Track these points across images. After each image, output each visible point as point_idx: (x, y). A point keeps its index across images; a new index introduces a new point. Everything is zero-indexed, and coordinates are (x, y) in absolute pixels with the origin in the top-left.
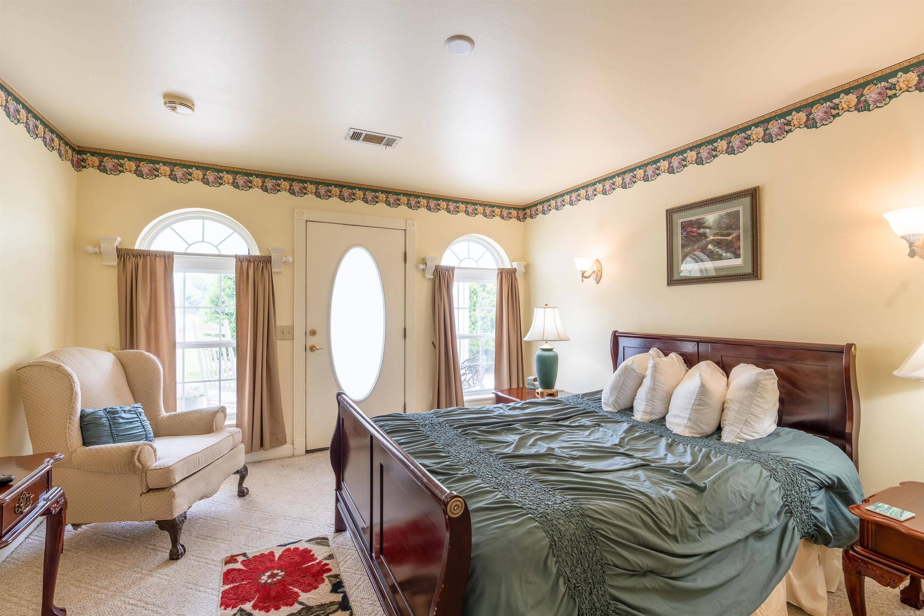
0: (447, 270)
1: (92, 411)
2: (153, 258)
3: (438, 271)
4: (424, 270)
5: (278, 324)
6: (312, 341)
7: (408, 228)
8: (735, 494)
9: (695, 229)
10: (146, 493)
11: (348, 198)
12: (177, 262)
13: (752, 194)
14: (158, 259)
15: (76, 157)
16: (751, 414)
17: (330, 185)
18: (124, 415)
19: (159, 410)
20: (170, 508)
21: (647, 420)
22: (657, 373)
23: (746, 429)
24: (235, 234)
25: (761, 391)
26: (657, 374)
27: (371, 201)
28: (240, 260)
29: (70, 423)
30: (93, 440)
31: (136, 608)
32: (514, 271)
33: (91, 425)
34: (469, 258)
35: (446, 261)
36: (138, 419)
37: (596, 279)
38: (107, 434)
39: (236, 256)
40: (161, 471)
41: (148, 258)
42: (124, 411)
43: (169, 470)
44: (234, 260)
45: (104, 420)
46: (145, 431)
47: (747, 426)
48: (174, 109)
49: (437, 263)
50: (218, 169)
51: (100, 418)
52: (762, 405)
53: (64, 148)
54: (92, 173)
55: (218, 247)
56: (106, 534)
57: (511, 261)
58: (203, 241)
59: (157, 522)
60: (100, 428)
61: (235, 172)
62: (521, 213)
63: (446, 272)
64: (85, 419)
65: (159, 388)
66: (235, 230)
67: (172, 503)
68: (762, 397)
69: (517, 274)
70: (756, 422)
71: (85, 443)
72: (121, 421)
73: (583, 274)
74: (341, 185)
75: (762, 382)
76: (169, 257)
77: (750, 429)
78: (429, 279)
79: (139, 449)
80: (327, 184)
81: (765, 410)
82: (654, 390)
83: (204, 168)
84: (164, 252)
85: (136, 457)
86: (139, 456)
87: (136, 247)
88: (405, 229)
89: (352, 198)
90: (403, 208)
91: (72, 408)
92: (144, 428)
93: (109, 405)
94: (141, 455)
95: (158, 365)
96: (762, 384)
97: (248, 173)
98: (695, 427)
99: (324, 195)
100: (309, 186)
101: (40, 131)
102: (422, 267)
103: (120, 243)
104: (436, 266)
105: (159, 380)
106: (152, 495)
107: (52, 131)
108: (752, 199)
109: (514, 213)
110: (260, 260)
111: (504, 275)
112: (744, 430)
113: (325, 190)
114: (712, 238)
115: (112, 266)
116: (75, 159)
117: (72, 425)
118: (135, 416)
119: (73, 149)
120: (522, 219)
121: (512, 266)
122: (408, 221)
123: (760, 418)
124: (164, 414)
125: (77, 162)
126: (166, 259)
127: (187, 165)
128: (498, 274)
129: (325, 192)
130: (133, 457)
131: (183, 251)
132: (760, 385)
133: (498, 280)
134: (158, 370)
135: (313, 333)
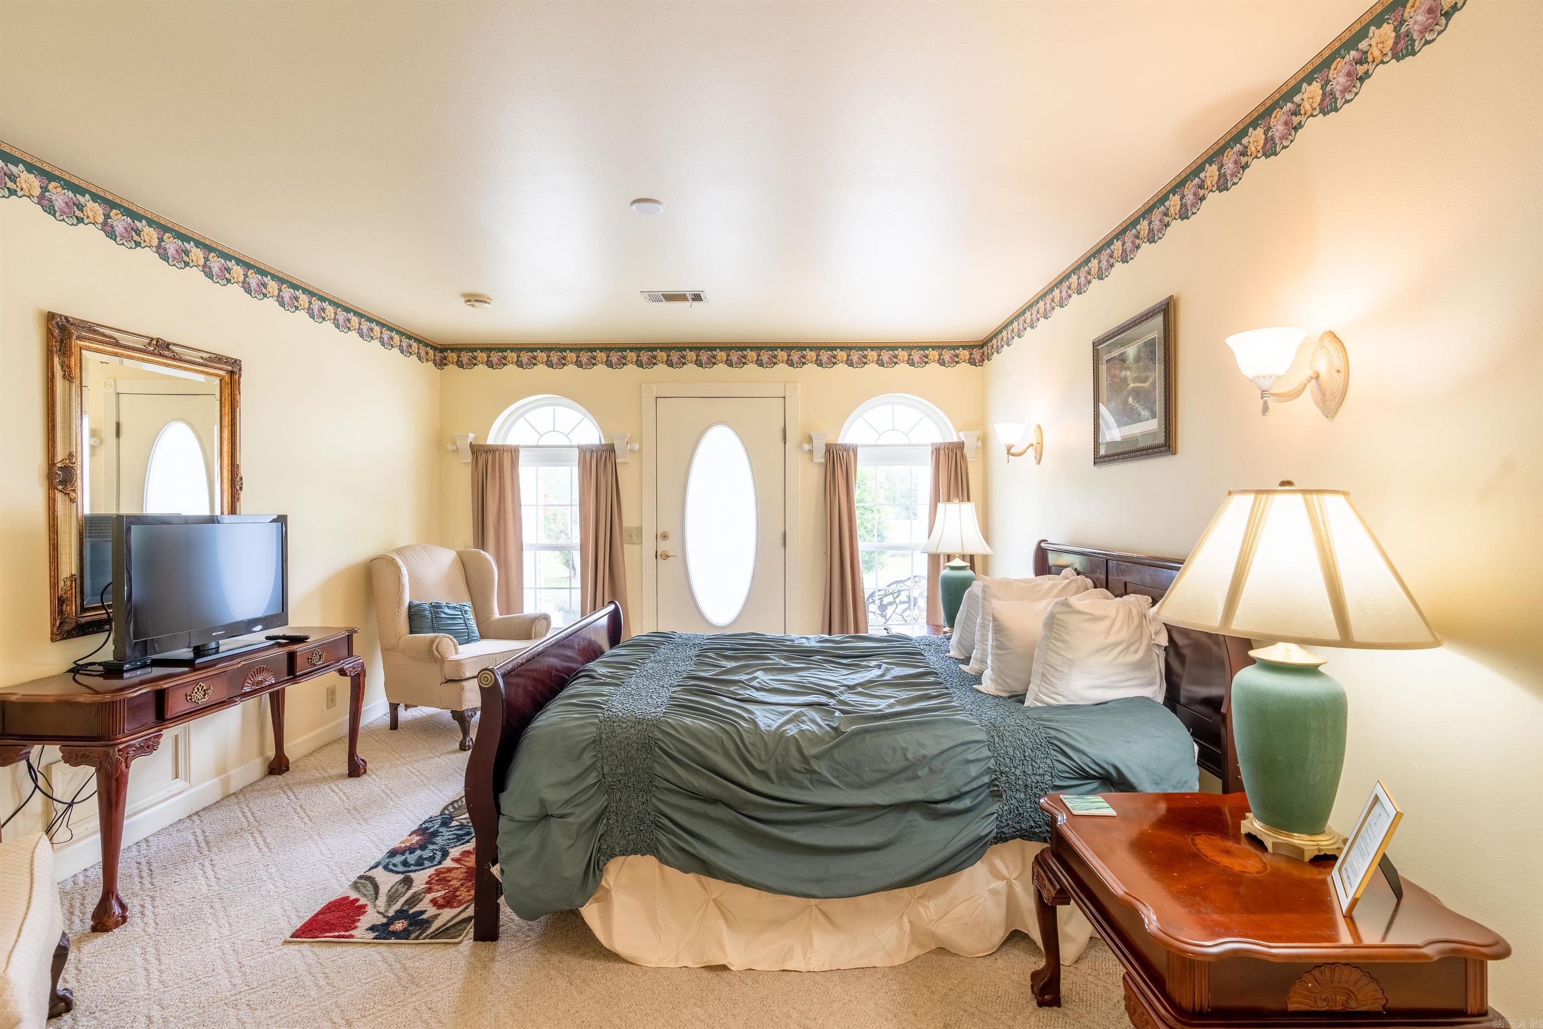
0: (845, 450)
1: (419, 602)
2: (501, 452)
3: (831, 452)
4: (811, 452)
5: (625, 524)
6: (664, 546)
7: (788, 394)
8: (894, 751)
9: (1117, 372)
10: (445, 683)
11: (706, 363)
12: (523, 455)
13: (1165, 309)
14: (505, 454)
15: (439, 355)
16: (1047, 665)
17: (684, 349)
18: (447, 610)
19: (492, 612)
20: (460, 701)
21: (976, 671)
22: (987, 601)
23: (1047, 688)
24: (586, 419)
25: (1058, 630)
26: (986, 603)
27: (736, 363)
28: (584, 451)
29: (398, 611)
30: (417, 630)
31: (412, 775)
32: (960, 446)
33: (416, 616)
34: (893, 429)
35: (846, 438)
36: (462, 617)
37: (1035, 457)
38: (428, 626)
39: (579, 447)
40: (453, 663)
41: (497, 453)
42: (449, 608)
43: (460, 663)
44: (576, 452)
45: (427, 613)
46: (468, 629)
47: (1045, 682)
48: (473, 306)
49: (830, 439)
50: (562, 349)
51: (425, 610)
52: (1063, 653)
53: (424, 350)
54: (452, 368)
55: (569, 436)
56: (434, 722)
57: (958, 431)
58: (554, 431)
59: (452, 712)
60: (423, 619)
61: (577, 349)
62: (977, 354)
63: (845, 453)
64: (412, 610)
65: (493, 589)
66: (586, 416)
67: (461, 695)
68: (1063, 641)
69: (966, 451)
70: (1056, 678)
71: (411, 632)
72: (443, 615)
73: (1009, 450)
74: (697, 348)
75: (1058, 616)
76: (515, 451)
77: (1051, 688)
78: (820, 463)
79: (438, 640)
80: (681, 348)
81: (1069, 660)
82: (984, 627)
83: (548, 349)
84: (510, 446)
85: (434, 646)
86: (437, 646)
87: (488, 443)
88: (783, 396)
89: (712, 362)
90: (782, 368)
91: (400, 599)
92: (466, 626)
93: (435, 601)
94: (439, 646)
95: (492, 565)
96: (1058, 619)
97: (591, 348)
98: (1000, 681)
99: (677, 363)
100: (659, 354)
101: (395, 342)
102: (807, 447)
103: (475, 438)
104: (827, 445)
105: (493, 581)
106: (449, 685)
107: (409, 337)
108: (1164, 318)
109: (964, 354)
110: (603, 449)
111: (942, 452)
112: (1044, 690)
113: (679, 356)
114: (1132, 385)
115: (469, 463)
116: (438, 359)
117: (400, 614)
118: (460, 613)
119: (434, 348)
120: (980, 361)
121: (959, 437)
122: (787, 384)
123: (1061, 671)
124: (497, 615)
125: (440, 360)
126: (513, 453)
127: (531, 349)
128: (933, 451)
129: (679, 359)
130: (431, 646)
131: (535, 444)
132: (1056, 620)
133: (932, 461)
134: (492, 571)
135: (665, 537)
